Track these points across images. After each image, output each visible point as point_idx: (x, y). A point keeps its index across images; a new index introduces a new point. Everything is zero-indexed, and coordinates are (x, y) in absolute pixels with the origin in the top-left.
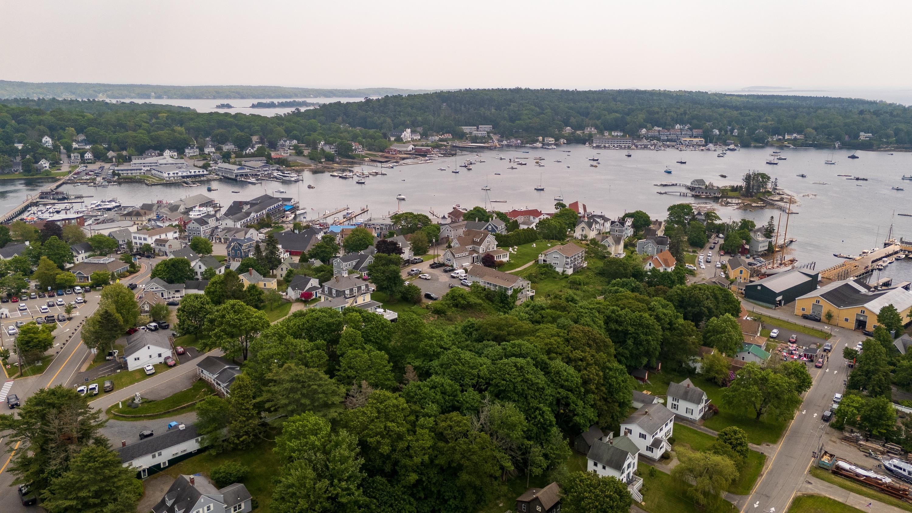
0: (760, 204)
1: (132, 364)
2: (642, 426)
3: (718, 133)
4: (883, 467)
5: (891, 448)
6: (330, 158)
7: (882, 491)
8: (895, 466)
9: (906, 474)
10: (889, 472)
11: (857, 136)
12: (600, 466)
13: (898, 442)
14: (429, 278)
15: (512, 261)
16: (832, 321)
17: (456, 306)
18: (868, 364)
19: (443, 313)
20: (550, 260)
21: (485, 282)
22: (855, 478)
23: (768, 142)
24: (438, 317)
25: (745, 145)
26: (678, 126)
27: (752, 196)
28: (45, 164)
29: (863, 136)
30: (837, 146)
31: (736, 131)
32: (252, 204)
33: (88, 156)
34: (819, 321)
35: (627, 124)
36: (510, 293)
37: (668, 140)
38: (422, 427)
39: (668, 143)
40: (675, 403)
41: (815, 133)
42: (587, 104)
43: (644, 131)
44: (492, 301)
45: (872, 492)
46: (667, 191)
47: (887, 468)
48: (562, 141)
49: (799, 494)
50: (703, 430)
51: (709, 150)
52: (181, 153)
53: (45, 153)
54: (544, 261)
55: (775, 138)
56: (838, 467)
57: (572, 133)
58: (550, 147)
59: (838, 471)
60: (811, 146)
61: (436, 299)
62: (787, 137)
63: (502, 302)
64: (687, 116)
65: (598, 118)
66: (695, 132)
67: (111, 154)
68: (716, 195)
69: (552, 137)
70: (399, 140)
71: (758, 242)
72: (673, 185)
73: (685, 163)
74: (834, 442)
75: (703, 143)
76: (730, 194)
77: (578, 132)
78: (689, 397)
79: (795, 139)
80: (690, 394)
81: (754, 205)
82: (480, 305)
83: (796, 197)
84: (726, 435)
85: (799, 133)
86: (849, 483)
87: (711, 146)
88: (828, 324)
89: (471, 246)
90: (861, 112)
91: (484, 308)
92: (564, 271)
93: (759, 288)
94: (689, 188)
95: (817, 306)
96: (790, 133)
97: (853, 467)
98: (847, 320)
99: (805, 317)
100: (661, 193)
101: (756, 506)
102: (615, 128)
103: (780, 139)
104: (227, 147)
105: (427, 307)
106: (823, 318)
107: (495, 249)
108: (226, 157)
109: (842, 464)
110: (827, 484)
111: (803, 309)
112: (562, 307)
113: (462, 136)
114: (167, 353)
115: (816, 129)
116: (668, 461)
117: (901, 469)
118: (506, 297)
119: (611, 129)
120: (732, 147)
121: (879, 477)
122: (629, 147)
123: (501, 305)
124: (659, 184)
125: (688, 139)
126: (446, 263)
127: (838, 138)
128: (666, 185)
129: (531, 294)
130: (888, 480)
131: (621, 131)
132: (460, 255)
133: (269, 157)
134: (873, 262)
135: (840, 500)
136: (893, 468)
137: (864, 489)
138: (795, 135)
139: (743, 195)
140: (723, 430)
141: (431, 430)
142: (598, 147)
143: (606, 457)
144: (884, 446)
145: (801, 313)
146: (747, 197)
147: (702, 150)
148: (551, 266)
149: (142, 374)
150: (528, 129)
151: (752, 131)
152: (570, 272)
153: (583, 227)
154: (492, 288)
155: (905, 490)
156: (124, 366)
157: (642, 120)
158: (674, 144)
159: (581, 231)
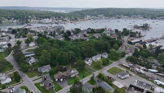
1: (30, 46)
3: (147, 16)
6: (73, 20)
12: (86, 61)
14: (74, 37)
15: (89, 36)
17: (76, 41)
19: (74, 42)
26: (139, 15)
28: (29, 20)
32: (57, 27)
33: (35, 19)
35: (129, 14)
37: (136, 18)
43: (132, 16)
45: (125, 68)
48: (116, 18)
49: (114, 67)
52: (50, 19)
53: (29, 18)
57: (118, 16)
58: (113, 19)
61: (73, 40)
65: (124, 13)
66: (142, 16)
67: (39, 19)
70: (86, 17)
77: (120, 16)
80: (105, 54)
86: (122, 66)
87: (144, 19)
89: (82, 33)
93: (130, 42)
96: (161, 16)
99: (136, 46)
103: (159, 18)
104: (57, 18)
108: (56, 20)
109: (123, 64)
110: (119, 66)
113: (98, 16)
114: (34, 44)
119: (126, 15)
120: (148, 19)
126: (78, 35)
130: (128, 66)
131: (128, 16)
133: (63, 20)
135: (119, 68)
147: (142, 19)
148: (95, 37)
149: (31, 47)
150: (110, 15)
155: (129, 68)
156: (29, 46)
157: (133, 14)
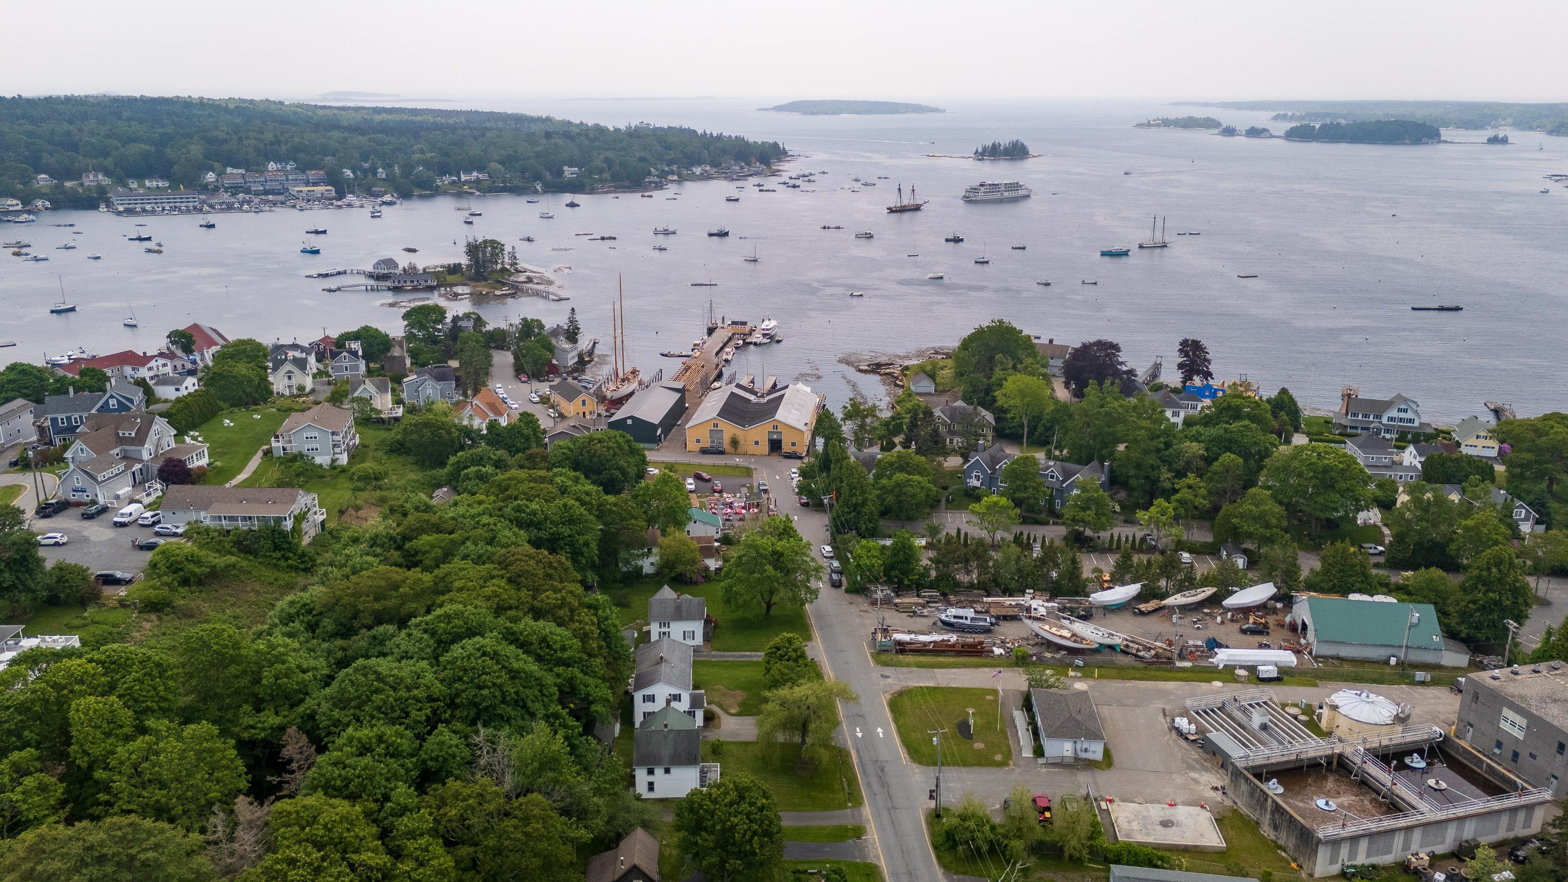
0: (505, 290)
2: (670, 683)
3: (352, 175)
4: (939, 623)
5: (930, 597)
7: (960, 653)
8: (955, 617)
9: (968, 622)
10: (948, 626)
11: (560, 173)
12: (659, 771)
13: (931, 586)
14: (65, 539)
15: (218, 464)
16: (741, 449)
17: (185, 582)
18: (855, 495)
19: (168, 605)
20: (294, 447)
21: (214, 518)
22: (922, 650)
23: (438, 187)
24: (160, 618)
25: (406, 195)
26: (272, 166)
27: (485, 279)
29: (569, 172)
30: (539, 188)
31: (380, 170)
34: (722, 453)
35: (172, 164)
36: (289, 525)
37: (267, 192)
38: (412, 835)
39: (270, 197)
40: (664, 630)
41: (503, 169)
42: (65, 126)
43: (211, 177)
44: (255, 554)
45: (951, 660)
46: (340, 285)
47: (944, 622)
48: (39, 203)
49: (888, 696)
50: (714, 656)
51: (350, 205)
54: (284, 449)
55: (447, 179)
56: (899, 643)
57: (56, 186)
58: (21, 219)
59: (902, 648)
60: (504, 190)
61: (129, 582)
62: (463, 178)
63: (277, 547)
64: (284, 147)
65: (105, 153)
66: (312, 174)
68: (429, 283)
69: (13, 196)
71: (565, 351)
72: (339, 273)
73: (324, 232)
74: (866, 611)
75: (333, 194)
76: (450, 279)
77: (68, 184)
78: (684, 614)
79: (478, 181)
80: (684, 608)
81: (498, 293)
82: (234, 566)
83: (549, 275)
84: (778, 649)
85: (481, 169)
86: (922, 659)
87: (350, 198)
88: (737, 454)
89: (116, 451)
90: (548, 135)
91: (241, 570)
92: (333, 461)
93: (629, 422)
94: (371, 276)
95: (715, 432)
96: (468, 171)
97: (913, 636)
98: (757, 443)
99: (704, 451)
100: (330, 291)
101: (860, 735)
102: (150, 173)
103: (454, 182)
105: (123, 604)
106: (726, 446)
107: (173, 445)
109: (900, 637)
110: (905, 669)
111: (698, 441)
112: (433, 525)
115: (502, 163)
116: (716, 721)
117: (961, 618)
118: (283, 535)
119: (140, 176)
120: (387, 198)
121: (946, 637)
122: (195, 208)
123: (278, 554)
124: (314, 273)
125: (305, 189)
126: (72, 499)
127: (537, 177)
128: (327, 275)
129: (320, 518)
130: (953, 638)
131: (162, 177)
132: (107, 474)
134: (717, 354)
135: (931, 684)
136: (953, 620)
137: (942, 659)
138: (475, 174)
139: (471, 279)
140: (771, 643)
141: (434, 832)
142: (130, 212)
143: (666, 752)
144: (918, 596)
145: (696, 447)
146: (479, 281)
147: (340, 207)
148: (301, 455)
151: (408, 169)
152: (344, 459)
153: (289, 372)
154: (243, 526)
155: (981, 643)
157: (201, 156)
158: (281, 198)
159: (286, 379)
